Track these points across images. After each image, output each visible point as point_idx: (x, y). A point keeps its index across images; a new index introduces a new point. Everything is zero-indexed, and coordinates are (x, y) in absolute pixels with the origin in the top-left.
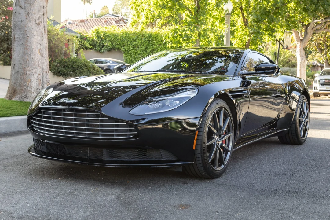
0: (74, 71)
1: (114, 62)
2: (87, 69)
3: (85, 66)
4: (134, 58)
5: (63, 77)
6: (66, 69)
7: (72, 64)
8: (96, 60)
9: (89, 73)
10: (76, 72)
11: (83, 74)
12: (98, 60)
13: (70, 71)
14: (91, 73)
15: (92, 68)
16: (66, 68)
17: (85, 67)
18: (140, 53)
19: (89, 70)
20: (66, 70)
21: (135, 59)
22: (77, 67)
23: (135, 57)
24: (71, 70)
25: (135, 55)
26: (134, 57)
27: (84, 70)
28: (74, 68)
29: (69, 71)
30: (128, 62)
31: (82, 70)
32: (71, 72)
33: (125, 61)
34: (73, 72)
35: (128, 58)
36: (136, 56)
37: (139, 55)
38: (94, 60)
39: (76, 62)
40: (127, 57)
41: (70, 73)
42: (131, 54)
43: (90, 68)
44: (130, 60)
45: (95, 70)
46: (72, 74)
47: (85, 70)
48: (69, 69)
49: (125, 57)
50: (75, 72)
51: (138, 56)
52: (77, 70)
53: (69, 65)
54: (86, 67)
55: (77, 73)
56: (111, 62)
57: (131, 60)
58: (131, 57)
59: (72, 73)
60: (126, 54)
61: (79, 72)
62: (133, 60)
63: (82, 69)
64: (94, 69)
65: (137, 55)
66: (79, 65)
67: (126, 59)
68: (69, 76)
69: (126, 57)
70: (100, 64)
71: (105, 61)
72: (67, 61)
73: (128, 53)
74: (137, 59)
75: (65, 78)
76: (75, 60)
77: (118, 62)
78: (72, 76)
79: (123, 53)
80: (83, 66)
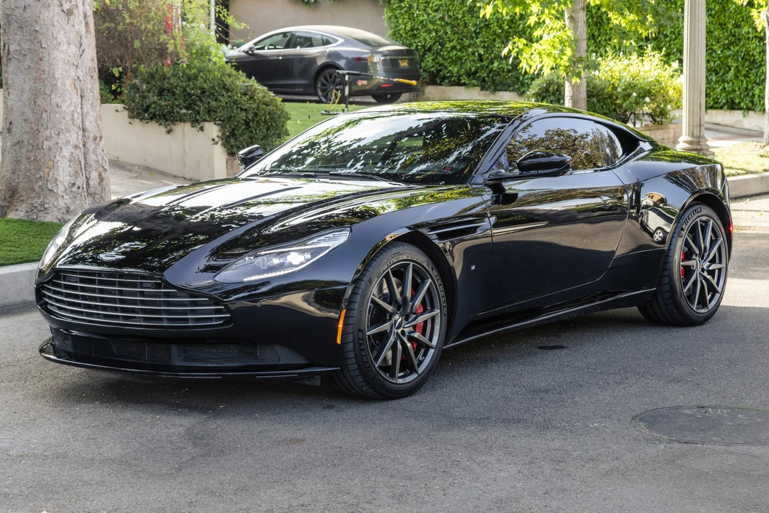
0: (190, 104)
1: (349, 40)
2: (230, 97)
3: (224, 88)
4: (422, 22)
5: (161, 124)
6: (165, 100)
7: (184, 84)
8: (289, 35)
9: (235, 111)
10: (197, 108)
11: (219, 114)
12: (297, 34)
13: (180, 105)
14: (242, 109)
15: (245, 94)
16: (167, 98)
17: (224, 93)
18: (441, 5)
19: (235, 102)
20: (166, 103)
21: (424, 26)
22: (199, 92)
23: (426, 17)
24: (181, 101)
25: (425, 10)
26: (421, 18)
27: (220, 101)
28: (190, 95)
29: (177, 106)
30: (401, 36)
31: (213, 103)
32: (181, 109)
33: (390, 32)
34: (187, 108)
35: (400, 21)
36: (429, 14)
37: (436, 11)
38: (285, 34)
39: (196, 77)
40: (396, 18)
41: (178, 112)
42: (411, 7)
43: (239, 95)
44: (408, 28)
45: (255, 101)
46: (185, 115)
47: (224, 100)
48: (176, 99)
49: (390, 18)
50: (194, 110)
51: (433, 14)
52: (198, 103)
53: (176, 87)
54: (228, 90)
55: (198, 112)
56: (341, 41)
57: (412, 29)
58: (412, 18)
59: (184, 111)
60: (392, 10)
61: (206, 108)
62: (417, 29)
63: (216, 100)
64: (251, 98)
65: (430, 12)
66: (205, 85)
67: (393, 25)
68: (177, 121)
69: (393, 18)
70: (301, 47)
71: (319, 37)
72: (168, 75)
73: (400, 6)
74: (431, 27)
75: (166, 127)
76: (193, 71)
77: (365, 42)
78: (184, 122)
79: (384, 6)
80: (216, 88)
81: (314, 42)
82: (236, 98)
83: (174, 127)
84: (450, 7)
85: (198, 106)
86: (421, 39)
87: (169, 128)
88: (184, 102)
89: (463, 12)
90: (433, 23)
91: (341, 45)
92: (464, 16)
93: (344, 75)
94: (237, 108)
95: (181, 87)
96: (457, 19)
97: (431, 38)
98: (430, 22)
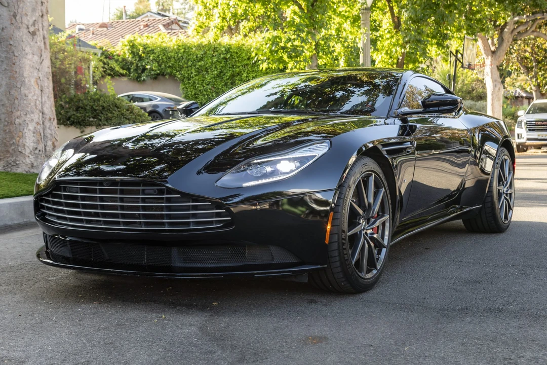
0: (95, 115)
1: (163, 99)
2: (119, 111)
3: (115, 106)
4: (200, 90)
5: (77, 128)
6: (80, 113)
7: (91, 104)
8: (131, 96)
9: (122, 120)
10: (100, 118)
11: (113, 121)
12: (136, 96)
13: (89, 115)
14: (126, 118)
15: (128, 110)
16: (81, 112)
17: (116, 109)
18: (210, 82)
19: (122, 114)
20: (81, 115)
21: (201, 93)
22: (101, 108)
23: (202, 88)
24: (90, 114)
25: (202, 84)
26: (200, 89)
27: (114, 114)
28: (95, 110)
29: (87, 116)
30: (189, 97)
31: (110, 115)
32: (90, 118)
33: (183, 96)
34: (93, 118)
35: (189, 90)
36: (204, 86)
37: (208, 85)
38: (128, 96)
39: (99, 100)
40: (186, 88)
41: (88, 120)
42: (194, 83)
43: (125, 110)
44: (193, 94)
45: (134, 114)
46: (92, 121)
47: (116, 113)
48: (86, 113)
49: (183, 89)
50: (98, 118)
51: (206, 86)
52: (100, 115)
53: (87, 105)
54: (118, 108)
55: (100, 120)
56: (159, 99)
57: (195, 94)
58: (195, 88)
59: (92, 119)
60: (185, 84)
61: (105, 117)
62: (198, 94)
63: (111, 113)
64: (131, 112)
65: (205, 85)
66: (104, 104)
67: (185, 92)
68: (87, 125)
70: (138, 102)
71: (148, 97)
72: (82, 99)
73: (189, 82)
74: (205, 93)
75: (80, 129)
76: (97, 97)
77: (171, 99)
78: (92, 125)
79: (179, 83)
80: (111, 106)
81: (144, 100)
82: (123, 112)
83: (85, 130)
84: (215, 83)
85: (100, 116)
86: (200, 99)
87: (82, 130)
88: (92, 114)
89: (222, 86)
90: (206, 91)
91: (160, 101)
92: (222, 88)
93: (169, 111)
94: (124, 117)
95: (90, 105)
96: (218, 89)
97: (205, 99)
98: (205, 90)
